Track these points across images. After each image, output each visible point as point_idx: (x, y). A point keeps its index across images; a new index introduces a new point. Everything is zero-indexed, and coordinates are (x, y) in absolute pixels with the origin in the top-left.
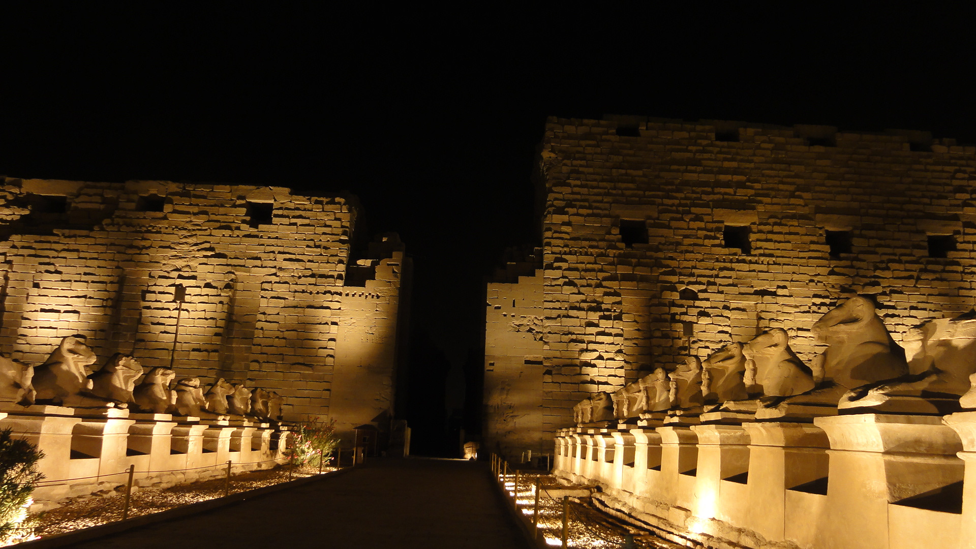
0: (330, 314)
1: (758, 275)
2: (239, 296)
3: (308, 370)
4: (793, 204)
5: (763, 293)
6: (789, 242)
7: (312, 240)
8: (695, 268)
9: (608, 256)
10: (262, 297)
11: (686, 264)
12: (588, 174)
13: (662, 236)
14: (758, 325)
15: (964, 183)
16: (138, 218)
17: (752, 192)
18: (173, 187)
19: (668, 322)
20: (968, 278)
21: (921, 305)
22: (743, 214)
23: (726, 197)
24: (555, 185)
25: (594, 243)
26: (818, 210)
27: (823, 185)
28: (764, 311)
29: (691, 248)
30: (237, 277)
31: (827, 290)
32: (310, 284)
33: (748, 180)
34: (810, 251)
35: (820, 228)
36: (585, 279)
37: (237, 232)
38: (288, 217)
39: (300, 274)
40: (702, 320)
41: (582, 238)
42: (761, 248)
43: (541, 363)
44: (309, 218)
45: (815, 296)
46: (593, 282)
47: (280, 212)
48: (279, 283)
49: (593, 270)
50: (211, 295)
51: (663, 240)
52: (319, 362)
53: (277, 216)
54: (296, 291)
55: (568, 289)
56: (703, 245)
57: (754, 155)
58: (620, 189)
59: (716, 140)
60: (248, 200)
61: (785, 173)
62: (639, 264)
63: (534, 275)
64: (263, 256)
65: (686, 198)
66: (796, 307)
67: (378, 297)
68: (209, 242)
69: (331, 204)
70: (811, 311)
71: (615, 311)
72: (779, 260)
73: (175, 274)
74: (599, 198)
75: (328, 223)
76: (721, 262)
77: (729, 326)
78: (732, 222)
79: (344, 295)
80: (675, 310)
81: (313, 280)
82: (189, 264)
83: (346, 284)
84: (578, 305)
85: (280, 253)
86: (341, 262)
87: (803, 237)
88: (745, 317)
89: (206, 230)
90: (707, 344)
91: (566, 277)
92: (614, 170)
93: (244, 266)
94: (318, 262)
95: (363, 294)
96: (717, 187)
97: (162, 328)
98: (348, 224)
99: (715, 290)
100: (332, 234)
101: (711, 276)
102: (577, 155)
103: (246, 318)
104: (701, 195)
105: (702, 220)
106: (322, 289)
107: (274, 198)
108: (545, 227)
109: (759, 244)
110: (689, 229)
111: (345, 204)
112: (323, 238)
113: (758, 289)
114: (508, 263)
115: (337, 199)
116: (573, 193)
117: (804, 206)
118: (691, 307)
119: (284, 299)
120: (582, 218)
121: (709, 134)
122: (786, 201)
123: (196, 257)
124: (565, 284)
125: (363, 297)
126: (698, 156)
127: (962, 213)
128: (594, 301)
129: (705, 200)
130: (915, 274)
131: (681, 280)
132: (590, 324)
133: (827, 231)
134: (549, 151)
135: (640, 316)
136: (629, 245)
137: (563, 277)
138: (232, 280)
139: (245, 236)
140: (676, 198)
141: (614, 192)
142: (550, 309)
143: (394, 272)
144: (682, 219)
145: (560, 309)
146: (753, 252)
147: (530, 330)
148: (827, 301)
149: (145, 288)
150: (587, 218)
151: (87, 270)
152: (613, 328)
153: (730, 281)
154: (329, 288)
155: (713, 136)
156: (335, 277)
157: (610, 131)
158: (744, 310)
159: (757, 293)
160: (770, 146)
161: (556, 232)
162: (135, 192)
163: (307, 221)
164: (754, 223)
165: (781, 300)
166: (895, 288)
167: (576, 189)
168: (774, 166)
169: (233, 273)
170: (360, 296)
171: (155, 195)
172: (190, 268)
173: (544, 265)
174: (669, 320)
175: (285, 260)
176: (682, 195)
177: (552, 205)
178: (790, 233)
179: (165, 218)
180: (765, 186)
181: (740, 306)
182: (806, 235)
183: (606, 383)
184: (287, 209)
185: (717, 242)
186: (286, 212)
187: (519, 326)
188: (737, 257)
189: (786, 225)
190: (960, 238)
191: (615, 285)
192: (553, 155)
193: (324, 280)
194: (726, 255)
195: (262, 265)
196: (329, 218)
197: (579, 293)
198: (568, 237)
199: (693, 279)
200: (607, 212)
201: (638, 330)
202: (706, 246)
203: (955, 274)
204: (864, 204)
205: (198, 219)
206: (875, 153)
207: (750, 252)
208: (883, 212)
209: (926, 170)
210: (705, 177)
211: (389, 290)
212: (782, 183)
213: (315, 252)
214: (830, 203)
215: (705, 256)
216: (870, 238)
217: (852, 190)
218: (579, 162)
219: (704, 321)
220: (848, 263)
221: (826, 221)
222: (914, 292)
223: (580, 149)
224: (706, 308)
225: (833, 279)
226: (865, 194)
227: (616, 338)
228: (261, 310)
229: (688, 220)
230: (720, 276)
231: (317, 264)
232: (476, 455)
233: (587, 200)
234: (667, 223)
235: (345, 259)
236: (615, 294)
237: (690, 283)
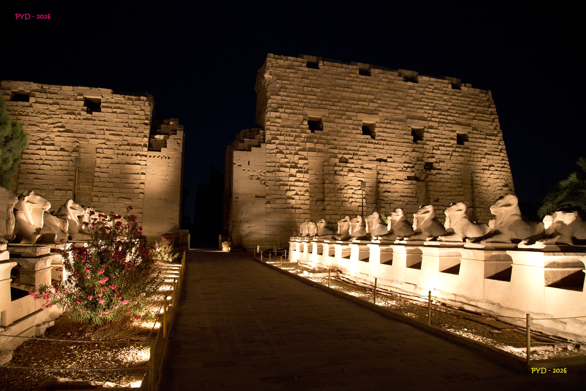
0: (140, 168)
1: (378, 150)
2: (83, 156)
3: (128, 201)
4: (397, 113)
5: (380, 160)
6: (394, 133)
7: (127, 122)
8: (347, 145)
9: (301, 137)
10: (98, 157)
11: (342, 143)
12: (291, 89)
13: (330, 127)
15: (474, 107)
16: (12, 106)
17: (376, 105)
18: (35, 86)
20: (472, 155)
21: (452, 169)
22: (372, 117)
24: (272, 95)
25: (294, 130)
26: (409, 117)
27: (411, 104)
28: (381, 170)
29: (345, 135)
30: (80, 145)
31: (411, 160)
32: (127, 150)
33: (375, 98)
34: (403, 139)
35: (409, 127)
36: (288, 150)
37: (79, 117)
38: (111, 108)
39: (120, 143)
41: (287, 126)
42: (380, 136)
43: (264, 197)
44: (124, 109)
45: (405, 162)
46: (293, 152)
47: (106, 105)
48: (107, 148)
49: (293, 145)
50: (65, 156)
51: (330, 129)
52: (135, 196)
53: (104, 107)
54: (118, 154)
55: (279, 156)
56: (352, 133)
57: (379, 85)
58: (308, 99)
59: (360, 74)
60: (84, 96)
61: (393, 96)
62: (318, 143)
63: (260, 147)
64: (96, 132)
65: (343, 107)
66: (396, 168)
67: (169, 158)
68: (61, 122)
69: (138, 101)
70: (403, 171)
71: (305, 168)
72: (389, 143)
73: (40, 142)
75: (137, 112)
76: (360, 143)
77: (363, 178)
78: (366, 121)
79: (148, 157)
80: (336, 168)
81: (129, 147)
82: (49, 136)
83: (149, 150)
84: (285, 165)
85: (107, 130)
86: (145, 136)
87: (401, 131)
88: (371, 173)
89: (59, 114)
90: (352, 187)
91: (278, 149)
92: (305, 88)
93: (85, 138)
94: (131, 136)
95: (160, 156)
96: (360, 101)
97: (35, 176)
98: (149, 113)
99: (357, 158)
100: (139, 119)
101: (355, 150)
102: (284, 78)
103: (88, 170)
104: (351, 105)
105: (351, 119)
106: (134, 153)
107: (102, 95)
108: (266, 119)
109: (380, 134)
110: (344, 124)
111: (146, 101)
112: (134, 121)
113: (378, 158)
114: (245, 139)
115: (142, 98)
116: (282, 100)
117: (402, 114)
118: (344, 167)
119: (111, 158)
120: (287, 115)
121: (356, 71)
122: (393, 111)
123: (54, 132)
124: (278, 152)
125: (160, 158)
126: (350, 83)
127: (472, 122)
128: (294, 163)
129: (353, 108)
130: (450, 153)
131: (340, 152)
132: (291, 175)
133: (412, 129)
134: (269, 74)
135: (318, 171)
136: (313, 131)
137: (277, 148)
138: (77, 147)
139: (84, 119)
140: (338, 106)
141: (305, 100)
142: (269, 166)
143: (178, 143)
144: (341, 118)
145: (275, 166)
146: (376, 138)
147: (258, 179)
148: (411, 165)
149: (21, 151)
150: (290, 115)
152: (303, 178)
153: (365, 153)
154: (139, 152)
155: (358, 72)
156: (142, 145)
157: (303, 65)
158: (371, 169)
159: (377, 160)
160: (387, 80)
161: (272, 122)
162: (9, 89)
163: (123, 111)
164: (377, 122)
165: (389, 164)
166: (441, 160)
167: (284, 98)
168: (388, 91)
169: (78, 142)
171: (22, 91)
172: (50, 139)
173: (266, 141)
174: (333, 174)
176: (341, 104)
177: (270, 107)
178: (395, 129)
179: (31, 106)
180: (384, 102)
181: (369, 167)
182: (403, 130)
183: (300, 208)
184: (110, 102)
185: (359, 131)
186: (109, 105)
187: (252, 176)
188: (368, 140)
189: (393, 124)
190: (470, 135)
191: (305, 153)
192: (271, 77)
193: (135, 147)
194: (363, 139)
195: (96, 137)
196: (137, 109)
197: (286, 158)
198: (279, 125)
199: (346, 152)
200: (301, 112)
201: (317, 179)
202: (353, 133)
203: (467, 153)
204: (430, 115)
205: (52, 107)
206: (436, 89)
207: (375, 138)
208: (438, 120)
209: (458, 100)
210: (353, 95)
211: (175, 154)
212: (392, 101)
213: (128, 130)
214: (414, 114)
215: (353, 139)
216: (432, 133)
217: (424, 107)
218: (286, 82)
219: (351, 174)
220: (421, 146)
221: (412, 123)
222: (449, 162)
223: (286, 74)
224: (352, 167)
225: (414, 154)
226: (430, 110)
227: (305, 183)
228: (97, 165)
229: (344, 119)
230: (360, 150)
231: (131, 137)
232: (230, 249)
233: (289, 105)
234: (333, 119)
235: (148, 135)
236: (305, 159)
237: (344, 154)
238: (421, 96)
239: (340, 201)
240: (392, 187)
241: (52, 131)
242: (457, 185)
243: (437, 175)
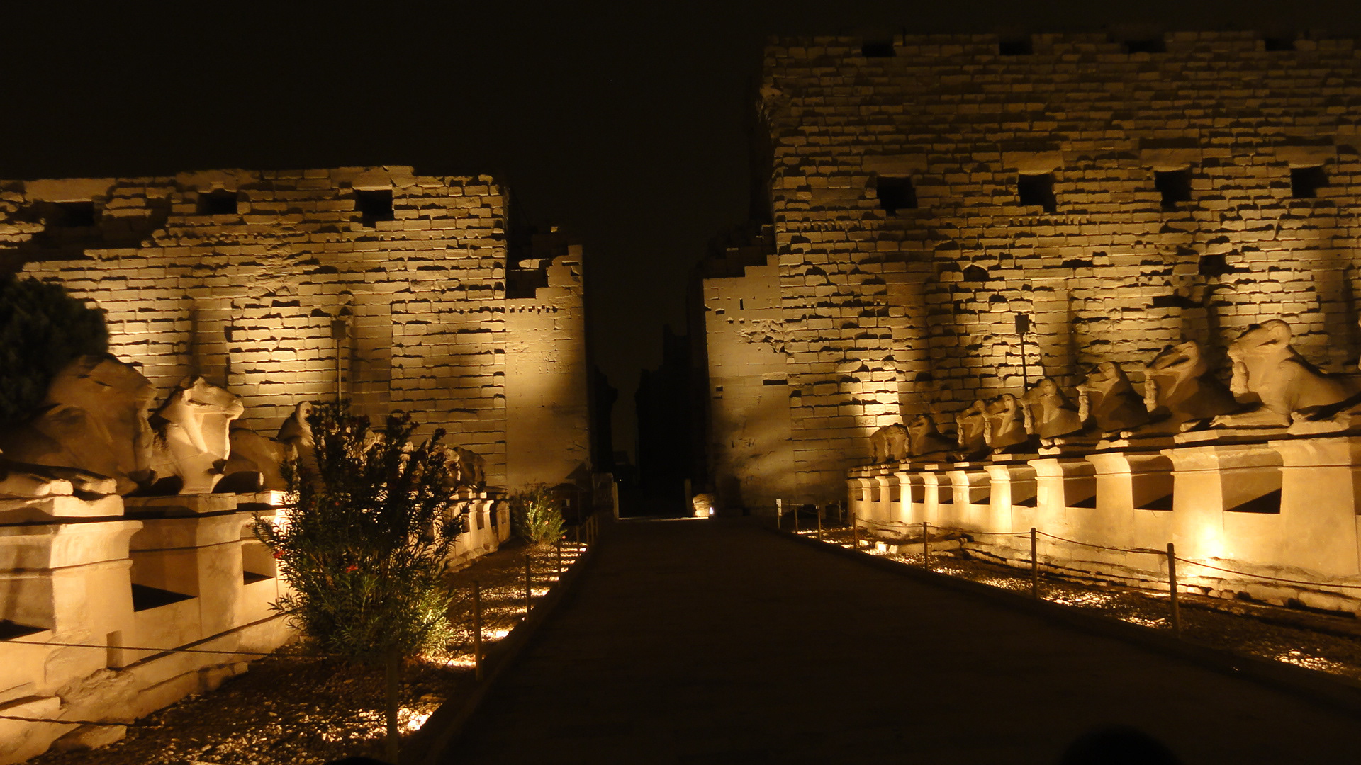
0: (492, 338)
1: (1066, 240)
2: (362, 323)
3: (471, 418)
4: (1110, 139)
5: (1075, 264)
6: (1106, 191)
7: (453, 238)
8: (982, 236)
9: (864, 229)
10: (395, 323)
11: (970, 232)
12: (828, 115)
13: (935, 196)
14: (1070, 308)
15: (1339, 91)
16: (203, 225)
17: (1052, 125)
18: (246, 177)
19: (950, 313)
20: (1344, 222)
21: (1283, 265)
22: (1043, 157)
23: (1019, 134)
24: (784, 135)
25: (843, 213)
26: (1145, 144)
27: (1149, 108)
28: (1077, 289)
29: (975, 210)
30: (355, 299)
31: (1159, 254)
32: (458, 300)
33: (1047, 109)
34: (1135, 202)
35: (1148, 169)
36: (835, 263)
37: (347, 235)
38: (415, 207)
39: (443, 287)
40: (996, 308)
41: (826, 207)
42: (1069, 203)
43: (785, 382)
44: (444, 207)
45: (1144, 263)
46: (846, 267)
48: (415, 301)
49: (846, 251)
50: (323, 327)
51: (936, 201)
52: (485, 405)
53: (399, 207)
54: (440, 312)
55: (813, 280)
56: (991, 205)
57: (1054, 72)
58: (874, 133)
59: (1001, 54)
60: (355, 188)
61: (1094, 95)
62: (906, 238)
63: (765, 264)
64: (388, 265)
65: (964, 141)
66: (1120, 279)
67: (555, 310)
68: (309, 252)
69: (474, 185)
70: (1140, 284)
71: (878, 304)
72: (1095, 217)
73: (268, 301)
74: (846, 149)
75: (473, 212)
76: (1017, 226)
77: (1032, 312)
78: (1029, 169)
79: (507, 311)
81: (462, 294)
82: (286, 284)
83: (508, 296)
84: (828, 300)
85: (410, 259)
86: (497, 265)
87: (1125, 183)
88: (1053, 298)
89: (302, 235)
90: (1005, 339)
91: (810, 263)
92: (863, 108)
93: (363, 282)
94: (465, 269)
95: (534, 307)
96: (1006, 121)
97: (261, 377)
98: (501, 212)
99: (1011, 265)
100: (481, 228)
101: (1005, 247)
102: (811, 90)
103: (376, 354)
104: (985, 134)
105: (988, 170)
106: (476, 305)
107: (392, 182)
108: (775, 195)
109: (1067, 197)
110: (971, 183)
111: (493, 184)
112: (468, 233)
113: (1068, 259)
114: (728, 249)
115: (482, 178)
116: (809, 145)
117: (1125, 140)
118: (978, 290)
119: (426, 323)
120: (825, 179)
121: (991, 46)
122: (1100, 134)
123: (294, 275)
124: (809, 272)
125: (535, 312)
126: (978, 79)
127: (1336, 133)
128: (852, 294)
129: (991, 141)
130: (1275, 223)
131: (964, 255)
132: (847, 325)
133: (1157, 173)
134: (772, 87)
135: (912, 308)
136: (891, 212)
137: (806, 263)
138: (349, 303)
139: (359, 239)
140: (951, 141)
141: (865, 139)
142: (791, 308)
143: (573, 274)
144: (961, 170)
145: (805, 307)
146: (1059, 209)
148: (1160, 268)
149: (229, 324)
150: (832, 179)
151: (144, 305)
152: (877, 327)
153: (1031, 252)
154: (486, 304)
155: (996, 48)
156: (493, 287)
157: (854, 52)
158: (1050, 289)
159: (1067, 265)
160: (1076, 57)
161: (790, 201)
162: (193, 189)
163: (443, 212)
164: (1058, 169)
165: (1099, 272)
166: (1249, 244)
167: (812, 139)
168: (1082, 85)
169: (349, 293)
170: (530, 310)
171: (222, 190)
172: (288, 291)
173: (778, 248)
174: (952, 310)
175: (419, 269)
176: (958, 136)
177: (782, 164)
178: (1108, 179)
179: (241, 222)
180: (1071, 115)
181: (1045, 284)
182: (1129, 179)
184: (412, 196)
185: (1010, 198)
186: (411, 202)
187: (752, 334)
188: (1038, 218)
189: (1101, 168)
190: (1333, 169)
191: (875, 268)
192: (777, 92)
193: (477, 292)
194: (1023, 216)
195: (388, 279)
196: (474, 205)
197: (829, 284)
198: (806, 206)
199: (980, 253)
200: (857, 168)
201: (911, 327)
202: (995, 205)
203: (1327, 219)
204: (1205, 131)
205: (288, 220)
206: (1218, 57)
207: (1055, 210)
208: (1230, 140)
209: (1287, 77)
210: (989, 109)
211: (569, 299)
212: (1093, 109)
213: (459, 255)
214: (1160, 134)
215: (996, 219)
216: (1215, 177)
217: (1188, 112)
218: (814, 100)
219: (999, 308)
220: (1186, 214)
221: (1155, 159)
222: (1274, 247)
223: (814, 80)
224: (1000, 290)
225: (1167, 238)
226: (1206, 116)
227: (882, 341)
228: (396, 341)
229: (969, 171)
230: (1016, 245)
231: (465, 271)
232: (711, 511)
233: (829, 154)
234: (940, 177)
235: (503, 262)
236: (877, 281)
237: (976, 258)
238: (1175, 84)
239: (975, 376)
240: (1111, 329)
241: (291, 274)
242: (1305, 308)
243: (1241, 286)
